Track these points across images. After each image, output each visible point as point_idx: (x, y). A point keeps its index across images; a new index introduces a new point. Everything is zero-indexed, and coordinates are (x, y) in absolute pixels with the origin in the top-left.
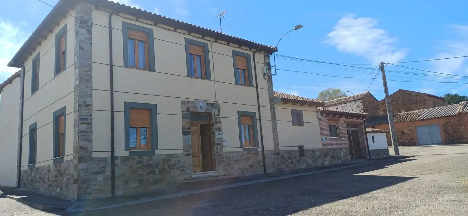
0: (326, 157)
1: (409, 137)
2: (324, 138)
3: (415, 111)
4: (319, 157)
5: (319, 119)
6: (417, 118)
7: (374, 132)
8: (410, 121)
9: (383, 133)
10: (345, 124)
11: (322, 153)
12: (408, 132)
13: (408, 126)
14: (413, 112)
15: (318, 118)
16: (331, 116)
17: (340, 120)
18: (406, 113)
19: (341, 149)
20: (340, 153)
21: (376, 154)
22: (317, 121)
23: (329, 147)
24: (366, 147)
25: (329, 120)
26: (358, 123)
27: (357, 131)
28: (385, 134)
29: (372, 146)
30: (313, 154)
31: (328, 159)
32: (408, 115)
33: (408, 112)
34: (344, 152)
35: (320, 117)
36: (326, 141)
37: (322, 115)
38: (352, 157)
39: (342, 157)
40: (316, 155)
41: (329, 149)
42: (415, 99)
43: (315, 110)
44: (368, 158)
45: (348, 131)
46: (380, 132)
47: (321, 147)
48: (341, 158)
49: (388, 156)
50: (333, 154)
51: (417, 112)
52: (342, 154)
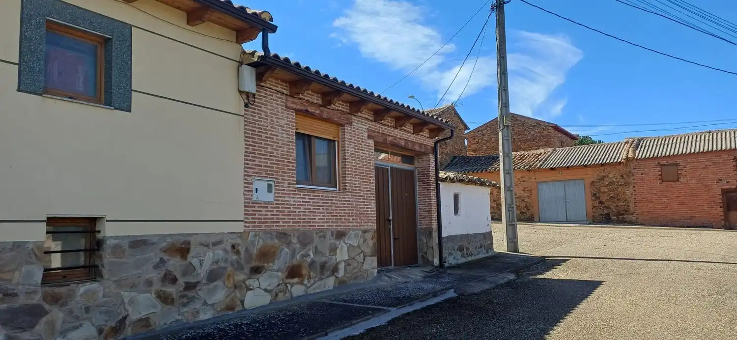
0: (256, 271)
1: (523, 205)
2: (262, 185)
3: (538, 152)
4: (213, 276)
5: (249, 99)
6: (541, 165)
7: (461, 181)
8: (529, 170)
9: (483, 187)
10: (371, 142)
11: (238, 253)
12: (523, 192)
13: (522, 180)
14: (533, 152)
15: (240, 92)
16: (312, 97)
17: (350, 124)
18: (518, 153)
19: (340, 235)
20: (333, 250)
21: (461, 249)
22: (236, 104)
23: (282, 226)
24: (435, 226)
25: (298, 112)
26: (417, 148)
27: (411, 173)
28: (488, 190)
29: (452, 226)
30: (175, 264)
31: (270, 279)
32: (522, 157)
33: (523, 153)
34: (350, 247)
35: (250, 85)
36: (270, 197)
37: (260, 78)
38: (383, 263)
39: (342, 266)
40: (189, 269)
41: (283, 236)
42: (532, 133)
43: (230, 49)
44: (436, 262)
45: (380, 172)
46: (476, 184)
47: (239, 228)
48: (335, 270)
49: (490, 254)
50: (298, 257)
51: (541, 154)
52: (342, 255)
